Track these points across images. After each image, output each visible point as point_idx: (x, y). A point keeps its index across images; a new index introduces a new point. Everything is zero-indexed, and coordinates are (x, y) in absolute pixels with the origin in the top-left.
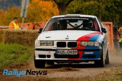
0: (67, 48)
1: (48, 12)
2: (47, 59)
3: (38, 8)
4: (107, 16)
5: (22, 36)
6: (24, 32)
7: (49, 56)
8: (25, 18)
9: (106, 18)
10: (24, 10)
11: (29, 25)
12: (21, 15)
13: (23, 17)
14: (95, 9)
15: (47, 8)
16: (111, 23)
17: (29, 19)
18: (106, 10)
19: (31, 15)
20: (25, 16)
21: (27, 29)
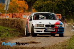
0: (50, 28)
1: (22, 7)
2: (40, 32)
3: (16, 5)
4: (58, 10)
5: (6, 22)
6: (6, 19)
7: (42, 31)
8: (7, 11)
9: (57, 11)
10: (7, 6)
11: (9, 15)
12: (5, 9)
13: (6, 10)
14: (51, 6)
15: (21, 5)
16: (60, 15)
17: (10, 12)
18: (57, 6)
19: (11, 9)
20: (7, 10)
21: (8, 17)
